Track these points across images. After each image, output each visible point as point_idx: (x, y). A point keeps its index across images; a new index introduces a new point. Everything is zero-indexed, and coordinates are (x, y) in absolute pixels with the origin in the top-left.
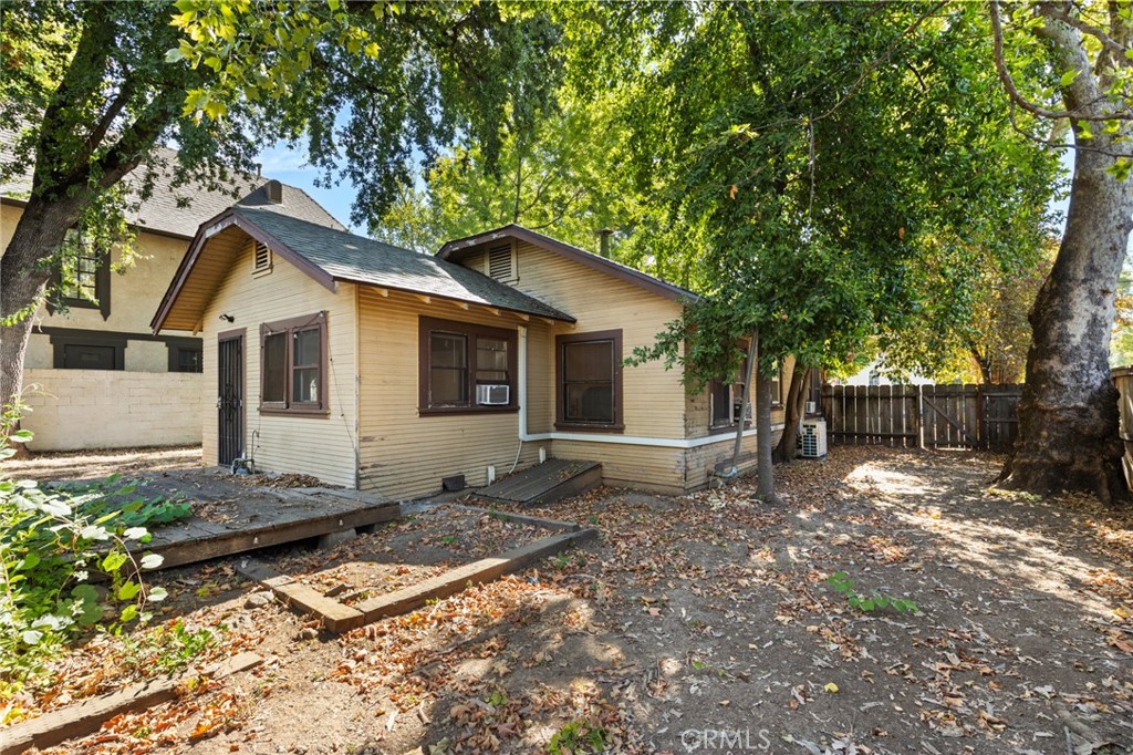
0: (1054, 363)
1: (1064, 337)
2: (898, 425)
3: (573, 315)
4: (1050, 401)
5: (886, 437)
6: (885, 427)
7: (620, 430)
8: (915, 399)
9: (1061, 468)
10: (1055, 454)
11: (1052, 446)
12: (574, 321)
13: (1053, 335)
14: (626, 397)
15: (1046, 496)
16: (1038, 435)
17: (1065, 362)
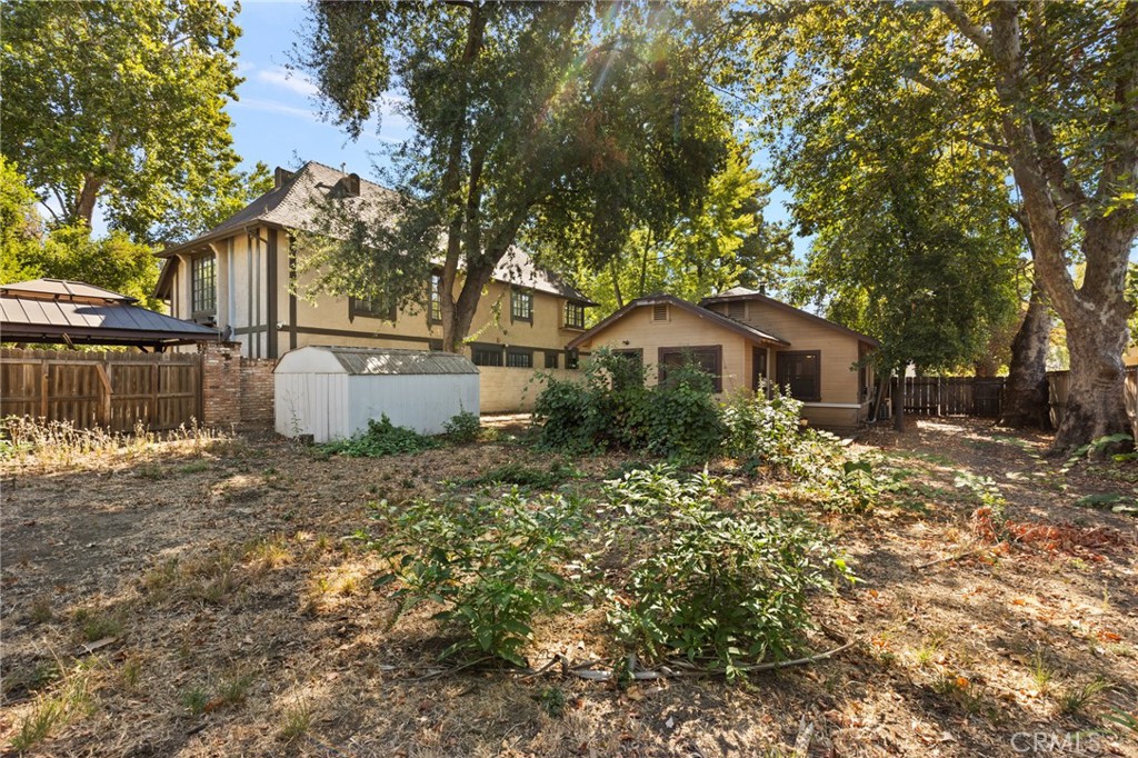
0: (1022, 369)
1: (1027, 358)
2: (925, 402)
3: (789, 341)
4: (1020, 387)
5: (916, 409)
6: (916, 403)
7: (819, 401)
8: (936, 385)
9: (1023, 416)
10: (1021, 410)
11: (1021, 407)
12: (789, 344)
13: (1022, 356)
14: (822, 384)
15: (1017, 429)
16: (1014, 403)
17: (1027, 369)
